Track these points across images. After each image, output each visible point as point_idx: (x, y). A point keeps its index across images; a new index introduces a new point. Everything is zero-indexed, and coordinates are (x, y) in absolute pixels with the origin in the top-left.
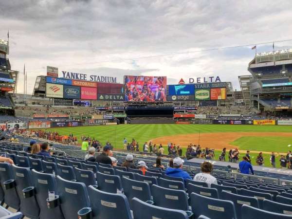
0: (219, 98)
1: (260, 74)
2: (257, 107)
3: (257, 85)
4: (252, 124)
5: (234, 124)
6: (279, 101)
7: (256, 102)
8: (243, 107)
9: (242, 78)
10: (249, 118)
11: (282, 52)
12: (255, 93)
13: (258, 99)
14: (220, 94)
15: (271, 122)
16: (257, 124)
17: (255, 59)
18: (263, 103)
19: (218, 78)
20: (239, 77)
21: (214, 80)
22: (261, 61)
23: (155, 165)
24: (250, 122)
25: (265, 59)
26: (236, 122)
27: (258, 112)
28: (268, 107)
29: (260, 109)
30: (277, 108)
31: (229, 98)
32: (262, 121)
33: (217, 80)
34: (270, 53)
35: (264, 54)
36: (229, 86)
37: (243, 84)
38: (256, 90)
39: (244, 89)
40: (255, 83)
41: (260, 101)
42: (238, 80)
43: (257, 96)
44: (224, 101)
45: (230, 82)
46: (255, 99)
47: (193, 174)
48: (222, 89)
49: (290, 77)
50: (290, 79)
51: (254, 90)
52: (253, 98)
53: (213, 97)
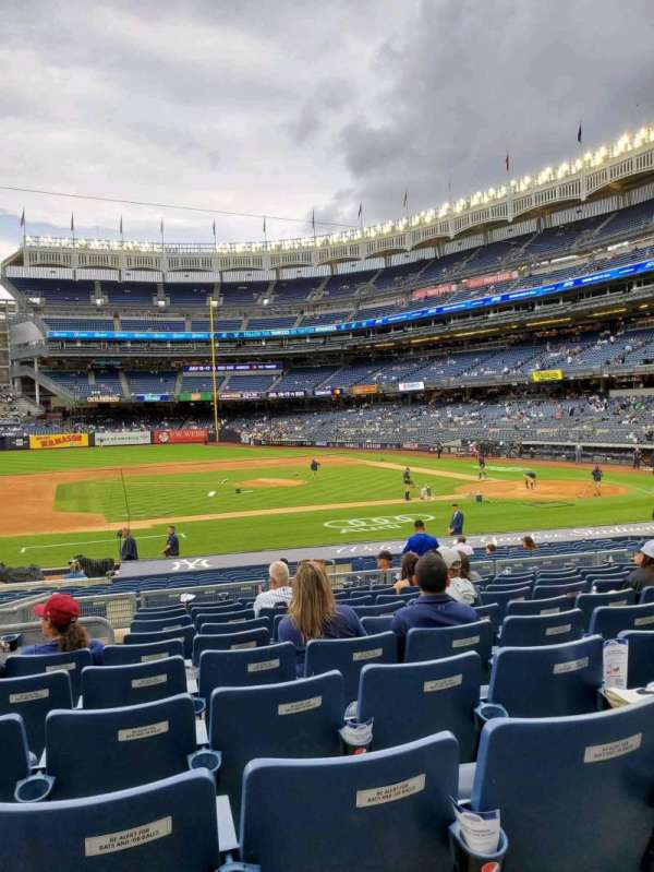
1: (37, 300)
2: (34, 397)
3: (33, 333)
4: (26, 447)
6: (92, 381)
7: (28, 383)
10: (15, 429)
11: (95, 245)
12: (26, 355)
13: (35, 372)
15: (79, 438)
16: (40, 446)
17: (21, 250)
18: (52, 386)
22: (39, 261)
24: (19, 443)
25: (51, 258)
27: (36, 410)
28: (65, 394)
29: (42, 403)
30: (91, 400)
32: (53, 437)
34: (64, 242)
35: (47, 241)
38: (26, 344)
40: (21, 326)
41: (41, 381)
43: (31, 364)
46: (23, 374)
49: (116, 316)
50: (117, 323)
51: (20, 346)
52: (19, 371)
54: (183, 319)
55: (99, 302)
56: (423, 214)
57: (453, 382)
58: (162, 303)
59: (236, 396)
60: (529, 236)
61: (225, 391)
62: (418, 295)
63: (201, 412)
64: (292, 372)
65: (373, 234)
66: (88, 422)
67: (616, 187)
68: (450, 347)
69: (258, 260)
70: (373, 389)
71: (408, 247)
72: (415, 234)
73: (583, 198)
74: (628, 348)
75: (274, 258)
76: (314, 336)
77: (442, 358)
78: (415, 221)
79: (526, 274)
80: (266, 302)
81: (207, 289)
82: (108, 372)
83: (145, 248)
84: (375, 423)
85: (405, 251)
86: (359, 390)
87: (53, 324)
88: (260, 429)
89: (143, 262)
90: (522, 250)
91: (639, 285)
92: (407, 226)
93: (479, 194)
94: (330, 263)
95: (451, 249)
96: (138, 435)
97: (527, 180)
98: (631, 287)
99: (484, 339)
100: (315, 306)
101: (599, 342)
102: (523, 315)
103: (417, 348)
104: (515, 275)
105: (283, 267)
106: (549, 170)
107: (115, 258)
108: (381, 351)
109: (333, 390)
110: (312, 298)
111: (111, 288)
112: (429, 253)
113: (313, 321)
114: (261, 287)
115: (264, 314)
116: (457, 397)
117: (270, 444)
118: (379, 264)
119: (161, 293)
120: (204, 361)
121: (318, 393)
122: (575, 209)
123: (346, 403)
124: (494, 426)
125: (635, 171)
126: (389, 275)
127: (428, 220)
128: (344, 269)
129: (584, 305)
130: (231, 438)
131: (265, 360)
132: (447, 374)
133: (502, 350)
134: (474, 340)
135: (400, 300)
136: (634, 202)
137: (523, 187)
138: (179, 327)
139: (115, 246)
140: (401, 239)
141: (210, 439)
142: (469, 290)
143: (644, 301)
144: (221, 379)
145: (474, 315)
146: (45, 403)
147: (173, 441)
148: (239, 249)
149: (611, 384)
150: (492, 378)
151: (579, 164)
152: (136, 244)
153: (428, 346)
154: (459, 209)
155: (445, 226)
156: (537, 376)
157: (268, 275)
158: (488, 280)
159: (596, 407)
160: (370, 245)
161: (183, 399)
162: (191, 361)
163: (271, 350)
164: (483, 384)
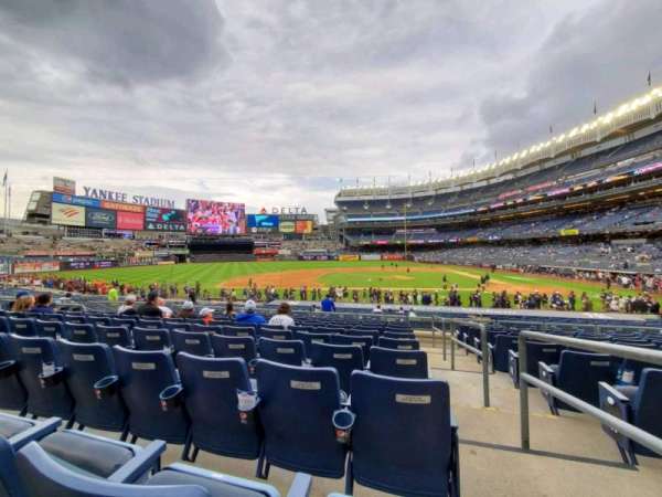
0: (305, 231)
1: (345, 208)
2: (343, 242)
3: (343, 219)
4: (338, 259)
5: (320, 260)
6: (362, 236)
7: (341, 237)
8: (329, 241)
9: (328, 211)
10: (335, 253)
12: (341, 227)
13: (343, 233)
14: (305, 227)
15: (355, 257)
16: (342, 259)
17: (341, 191)
18: (349, 238)
19: (304, 210)
20: (325, 210)
21: (300, 211)
22: (346, 195)
23: (225, 312)
24: (336, 258)
25: (350, 193)
26: (322, 258)
27: (343, 247)
28: (353, 241)
29: (345, 244)
30: (360, 243)
31: (315, 232)
32: (347, 256)
34: (354, 188)
35: (349, 188)
36: (316, 219)
37: (329, 217)
38: (341, 224)
39: (330, 223)
40: (340, 217)
41: (345, 236)
42: (324, 213)
43: (342, 230)
44: (311, 235)
45: (316, 215)
47: (268, 318)
48: (308, 222)
49: (372, 213)
50: (372, 215)
51: (339, 224)
52: (339, 233)
53: (299, 230)
54: (396, 212)
55: (366, 208)
56: (504, 159)
57: (517, 236)
58: (389, 207)
59: (414, 242)
60: (566, 163)
61: (410, 240)
63: (400, 248)
64: (441, 232)
65: (479, 171)
66: (359, 251)
67: (623, 131)
68: (519, 220)
69: (427, 187)
70: (476, 239)
71: (497, 175)
72: (501, 169)
73: (598, 141)
74: (626, 217)
75: (434, 185)
76: (450, 216)
77: (515, 224)
78: (501, 164)
79: (561, 183)
80: (430, 204)
81: (406, 200)
82: (368, 233)
83: (383, 187)
84: (477, 254)
85: (496, 177)
86: (469, 240)
87: (350, 216)
88: (423, 256)
89: (382, 192)
90: (561, 170)
91: (635, 182)
92: (496, 166)
93: (535, 147)
94: (460, 185)
95: (520, 174)
96: (376, 256)
97: (563, 136)
98: (630, 184)
99: (538, 215)
100: (453, 204)
101: (609, 214)
102: (560, 203)
103: (503, 220)
104: (555, 183)
105: (438, 189)
106: (576, 129)
107: (372, 191)
108: (483, 222)
109: (458, 239)
110: (452, 200)
111: (370, 202)
112: (510, 177)
113: (450, 210)
114: (428, 198)
115: (429, 208)
116: (520, 243)
117: (425, 262)
118: (484, 183)
119: (389, 203)
120: (403, 228)
121: (451, 241)
122: (595, 147)
123: (464, 245)
125: (633, 121)
126: (488, 189)
127: (507, 162)
128: (466, 187)
129: (598, 195)
130: (411, 259)
131: (431, 227)
132: (514, 232)
133: (548, 220)
134: (533, 215)
135: (493, 199)
136: (636, 138)
137: (560, 140)
138: (395, 215)
139: (372, 187)
140: (494, 172)
141: (404, 259)
142: (528, 192)
143: (641, 190)
144: (408, 235)
146: (347, 244)
147: (389, 259)
148: (420, 183)
149: (614, 236)
151: (595, 124)
152: (379, 185)
153: (507, 219)
154: (523, 155)
155: (516, 164)
156: (563, 232)
157: (432, 193)
158: (539, 187)
160: (479, 176)
161: (394, 243)
162: (399, 228)
163: (432, 223)
164: (533, 236)
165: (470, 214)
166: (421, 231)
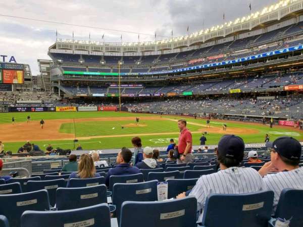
0: (15, 81)
1: (60, 61)
2: (58, 94)
3: (58, 72)
4: (55, 111)
5: (35, 111)
6: (78, 89)
7: (56, 89)
8: (43, 93)
9: (41, 63)
10: (51, 104)
11: (80, 42)
12: (56, 79)
13: (59, 85)
14: (16, 77)
15: (73, 108)
16: (59, 110)
17: (55, 44)
18: (64, 90)
19: (13, 58)
20: (38, 60)
21: (7, 60)
22: (61, 48)
24: (52, 109)
25: (66, 46)
26: (38, 109)
27: (58, 98)
28: (69, 93)
29: (61, 95)
30: (78, 95)
31: (27, 82)
32: (64, 108)
33: (11, 60)
34: (70, 41)
35: (64, 41)
36: (27, 69)
37: (42, 68)
38: (56, 76)
39: (43, 74)
40: (54, 69)
41: (60, 88)
43: (58, 82)
44: (21, 85)
45: (28, 65)
46: (55, 86)
48: (18, 72)
49: (87, 67)
50: (87, 69)
51: (54, 76)
52: (53, 85)
53: (7, 79)
54: (110, 68)
55: (81, 62)
56: (193, 34)
57: (202, 93)
58: (103, 63)
59: (127, 95)
60: (231, 42)
61: (124, 94)
62: (191, 62)
63: (115, 100)
64: (147, 87)
65: (176, 40)
66: (76, 103)
67: (262, 25)
68: (201, 80)
69: (136, 49)
70: (174, 94)
71: (188, 45)
72: (191, 41)
73: (250, 29)
74: (264, 82)
75: (142, 48)
76: (154, 75)
77: (199, 84)
78: (191, 36)
79: (229, 56)
80: (138, 63)
81: (119, 58)
82: (84, 86)
83: (98, 44)
84: (174, 106)
85: (187, 46)
86: (169, 94)
87: (65, 69)
88: (135, 107)
89: (97, 49)
90: (228, 47)
91: (269, 60)
92: (188, 38)
93: (213, 27)
94: (161, 50)
95: (203, 46)
96: (93, 108)
97: (231, 23)
98: (266, 61)
99: (214, 78)
100: (155, 65)
101: (254, 80)
102: (228, 70)
103: (191, 80)
104: (225, 55)
105: (145, 51)
106: (238, 19)
107: (87, 47)
108: (177, 81)
109: (160, 94)
110: (155, 62)
111: (85, 57)
112: (196, 48)
113: (154, 70)
114: (137, 58)
115: (138, 67)
116: (204, 98)
117: (137, 112)
118: (178, 51)
119: (103, 59)
120: (117, 83)
121: (155, 95)
122: (247, 33)
123: (165, 99)
124: (216, 108)
125: (269, 20)
126: (182, 55)
127: (196, 36)
128: (165, 52)
129: (250, 66)
130: (125, 110)
131: (138, 83)
132: (200, 90)
133: (220, 82)
134: (211, 78)
135: (185, 63)
136: (268, 31)
137: (229, 25)
138: (108, 71)
139: (87, 43)
140: (186, 42)
141: (117, 110)
142: (209, 60)
143: (271, 66)
144: (122, 89)
145: (211, 69)
146: (62, 96)
147: (105, 110)
148: (130, 45)
149: (258, 94)
150: (216, 91)
151: (249, 17)
152: (95, 42)
153: (194, 80)
154: (206, 32)
155: (201, 38)
156: (232, 91)
157: (139, 54)
158: (216, 57)
159: (252, 102)
160: (175, 44)
161: (109, 96)
162: (112, 83)
163: (140, 80)
164: (212, 93)
165: (169, 74)
166: (131, 86)
